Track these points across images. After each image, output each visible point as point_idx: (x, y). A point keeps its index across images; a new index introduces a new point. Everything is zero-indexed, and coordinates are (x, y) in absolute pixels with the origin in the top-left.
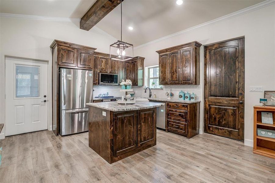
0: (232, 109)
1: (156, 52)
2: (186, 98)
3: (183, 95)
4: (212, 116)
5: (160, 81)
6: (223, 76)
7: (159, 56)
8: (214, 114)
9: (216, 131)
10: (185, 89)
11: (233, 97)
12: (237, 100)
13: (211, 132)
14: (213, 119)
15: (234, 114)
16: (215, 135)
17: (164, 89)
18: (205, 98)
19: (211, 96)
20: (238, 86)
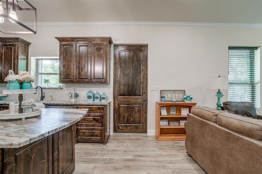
0: (138, 106)
1: (56, 38)
2: (96, 99)
3: (92, 96)
4: (121, 115)
5: (60, 77)
6: (131, 76)
7: (60, 45)
8: (123, 113)
9: (125, 129)
10: (93, 89)
11: (139, 95)
12: (141, 98)
13: (121, 131)
14: (122, 117)
15: (139, 111)
16: (124, 133)
17: (65, 88)
18: (114, 98)
19: (120, 95)
20: (142, 86)
